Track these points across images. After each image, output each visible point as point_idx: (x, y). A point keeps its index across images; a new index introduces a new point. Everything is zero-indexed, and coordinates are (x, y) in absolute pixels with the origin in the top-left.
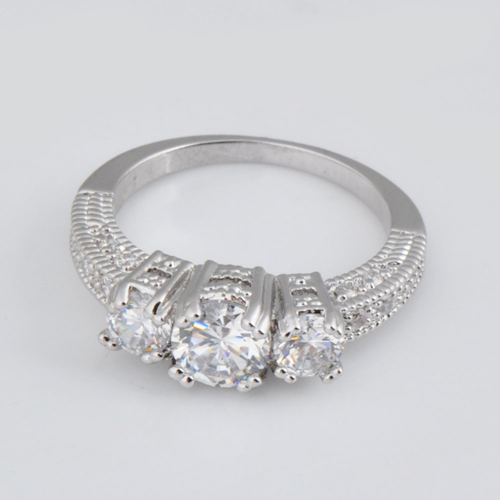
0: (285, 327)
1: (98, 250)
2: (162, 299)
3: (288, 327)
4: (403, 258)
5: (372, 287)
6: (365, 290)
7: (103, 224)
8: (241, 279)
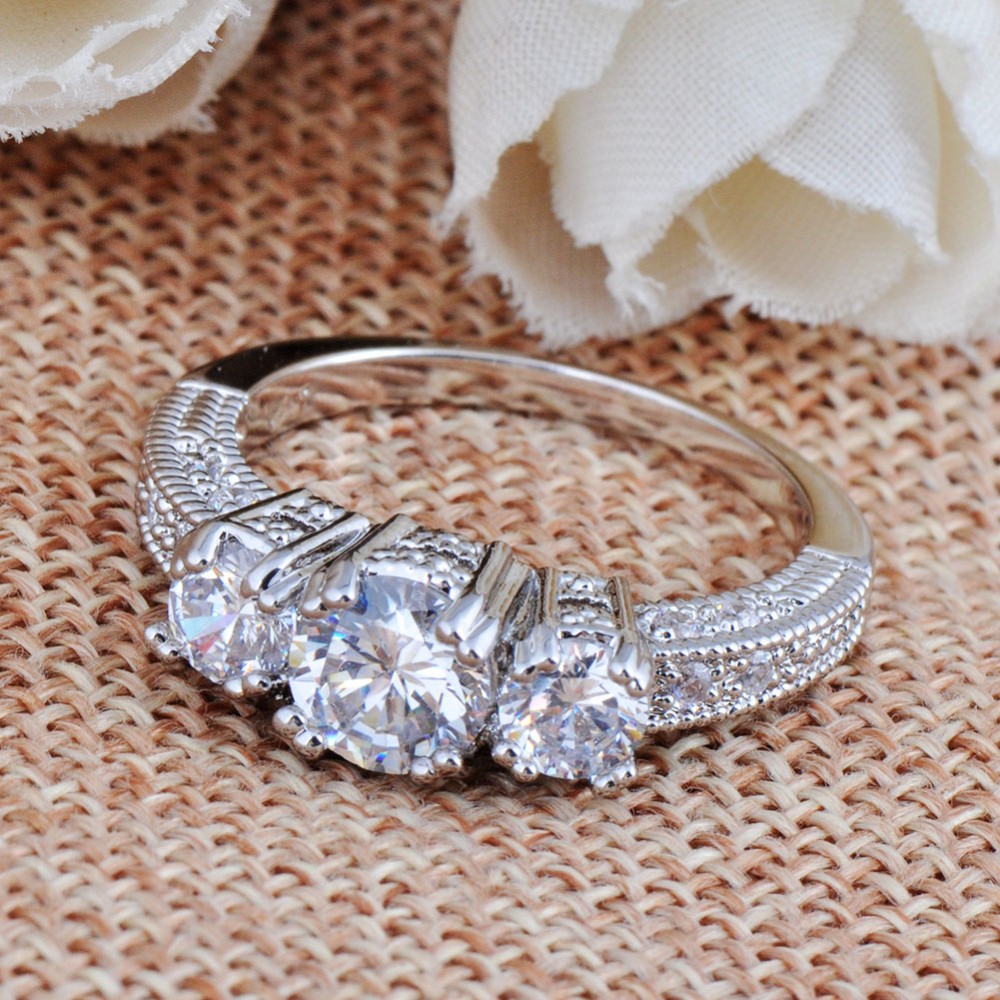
0: (527, 655)
1: (184, 475)
2: (284, 563)
3: (533, 654)
4: (815, 596)
5: (732, 628)
6: (717, 629)
7: (208, 437)
8: (458, 554)
